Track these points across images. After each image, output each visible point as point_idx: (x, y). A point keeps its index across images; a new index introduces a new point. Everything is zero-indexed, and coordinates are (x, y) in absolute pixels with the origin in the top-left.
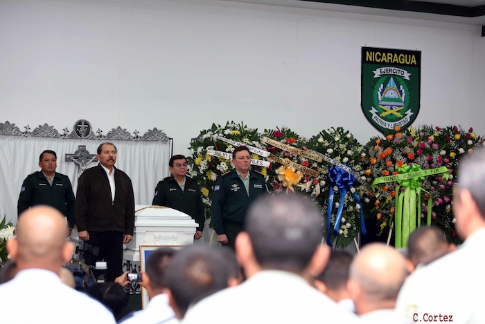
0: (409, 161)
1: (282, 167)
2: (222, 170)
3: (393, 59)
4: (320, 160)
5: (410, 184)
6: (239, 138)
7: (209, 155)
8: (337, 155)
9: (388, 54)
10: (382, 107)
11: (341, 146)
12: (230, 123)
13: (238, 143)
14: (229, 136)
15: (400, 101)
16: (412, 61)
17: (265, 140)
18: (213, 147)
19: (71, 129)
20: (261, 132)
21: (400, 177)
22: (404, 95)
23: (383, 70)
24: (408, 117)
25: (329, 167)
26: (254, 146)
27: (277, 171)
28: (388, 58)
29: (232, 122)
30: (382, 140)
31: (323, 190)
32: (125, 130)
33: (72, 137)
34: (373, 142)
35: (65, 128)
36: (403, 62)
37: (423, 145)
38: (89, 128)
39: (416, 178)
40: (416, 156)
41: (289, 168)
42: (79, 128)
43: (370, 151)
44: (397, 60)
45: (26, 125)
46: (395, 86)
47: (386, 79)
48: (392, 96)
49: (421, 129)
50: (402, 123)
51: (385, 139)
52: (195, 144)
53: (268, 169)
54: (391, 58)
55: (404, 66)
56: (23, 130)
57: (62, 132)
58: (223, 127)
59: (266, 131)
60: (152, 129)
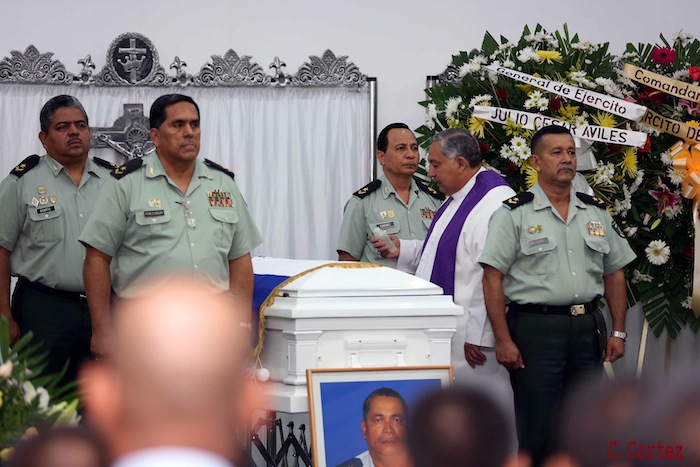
1: (679, 147)
2: (514, 160)
6: (560, 70)
7: (479, 121)
12: (532, 29)
13: (559, 84)
14: (530, 67)
17: (629, 72)
18: (487, 97)
19: (101, 62)
20: (617, 51)
26: (601, 90)
27: (665, 158)
29: (539, 28)
32: (248, 58)
33: (104, 81)
35: (84, 57)
38: (150, 56)
42: (123, 56)
52: (439, 89)
53: (641, 154)
57: (77, 70)
58: (514, 41)
59: (630, 47)
60: (320, 55)
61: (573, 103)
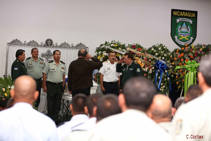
0: (191, 59)
3: (185, 14)
4: (152, 58)
5: (191, 69)
6: (117, 48)
7: (104, 55)
8: (160, 56)
9: (183, 12)
10: (180, 35)
11: (162, 52)
12: (113, 41)
13: (117, 50)
14: (112, 47)
15: (188, 33)
16: (193, 16)
17: (128, 49)
18: (105, 51)
19: (44, 43)
20: (126, 45)
21: (187, 66)
22: (189, 30)
23: (181, 19)
24: (191, 40)
25: (156, 61)
26: (123, 51)
28: (183, 14)
30: (179, 50)
31: (153, 71)
32: (68, 43)
33: (44, 46)
34: (175, 51)
35: (41, 42)
36: (190, 16)
37: (197, 52)
38: (52, 42)
39: (194, 67)
40: (194, 57)
41: (138, 61)
42: (48, 42)
43: (174, 54)
44: (187, 15)
45: (25, 41)
46: (186, 26)
47: (182, 23)
48: (184, 31)
49: (196, 45)
50: (188, 43)
51: (181, 49)
52: (98, 50)
54: (184, 14)
55: (190, 18)
56: (23, 43)
57: (40, 44)
58: (110, 43)
59: (129, 45)
60: (79, 43)
61: (119, 53)
